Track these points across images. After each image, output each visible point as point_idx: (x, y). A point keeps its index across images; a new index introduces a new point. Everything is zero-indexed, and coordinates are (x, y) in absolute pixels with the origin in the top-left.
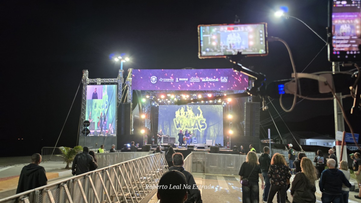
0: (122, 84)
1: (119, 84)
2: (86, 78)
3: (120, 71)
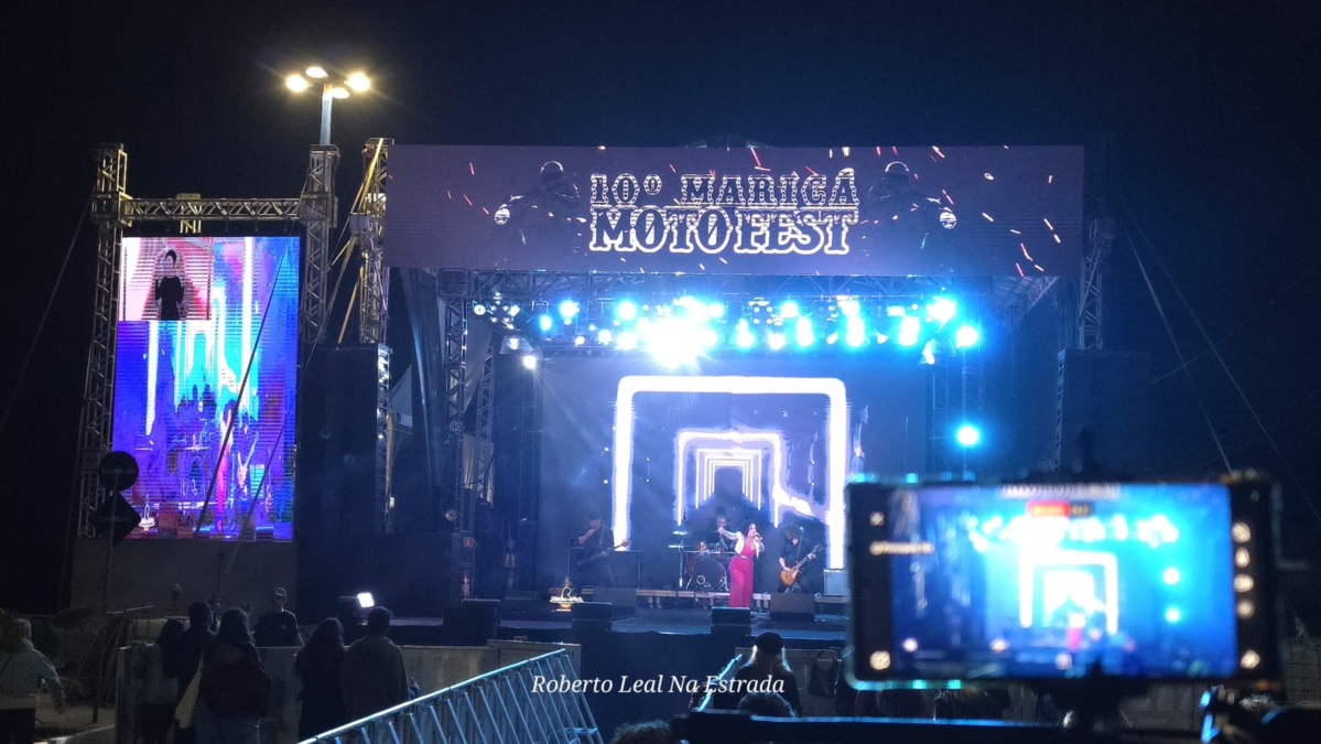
0: (326, 227)
1: (309, 233)
2: (115, 194)
3: (316, 155)
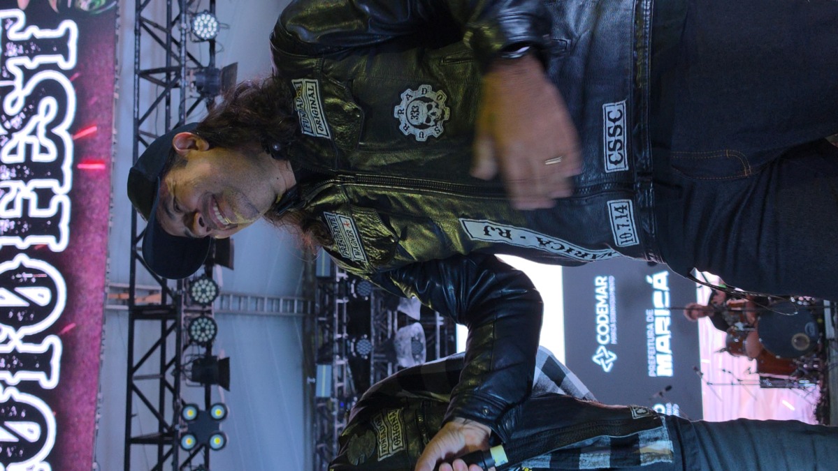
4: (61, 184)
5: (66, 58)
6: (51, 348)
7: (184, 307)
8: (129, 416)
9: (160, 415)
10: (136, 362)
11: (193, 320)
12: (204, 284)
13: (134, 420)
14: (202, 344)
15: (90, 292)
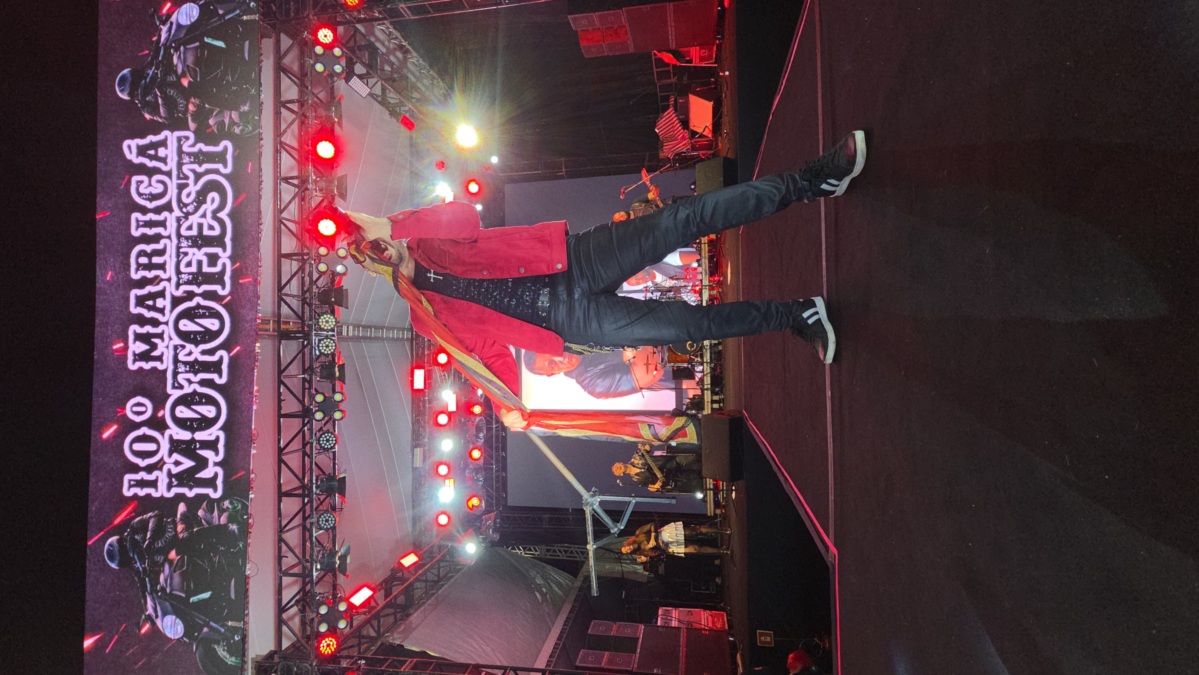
4: (225, 250)
5: (225, 166)
6: (221, 358)
7: (314, 332)
8: (280, 401)
9: (302, 402)
10: (282, 368)
11: (320, 341)
12: (327, 317)
13: (283, 404)
14: (327, 355)
15: (247, 322)
